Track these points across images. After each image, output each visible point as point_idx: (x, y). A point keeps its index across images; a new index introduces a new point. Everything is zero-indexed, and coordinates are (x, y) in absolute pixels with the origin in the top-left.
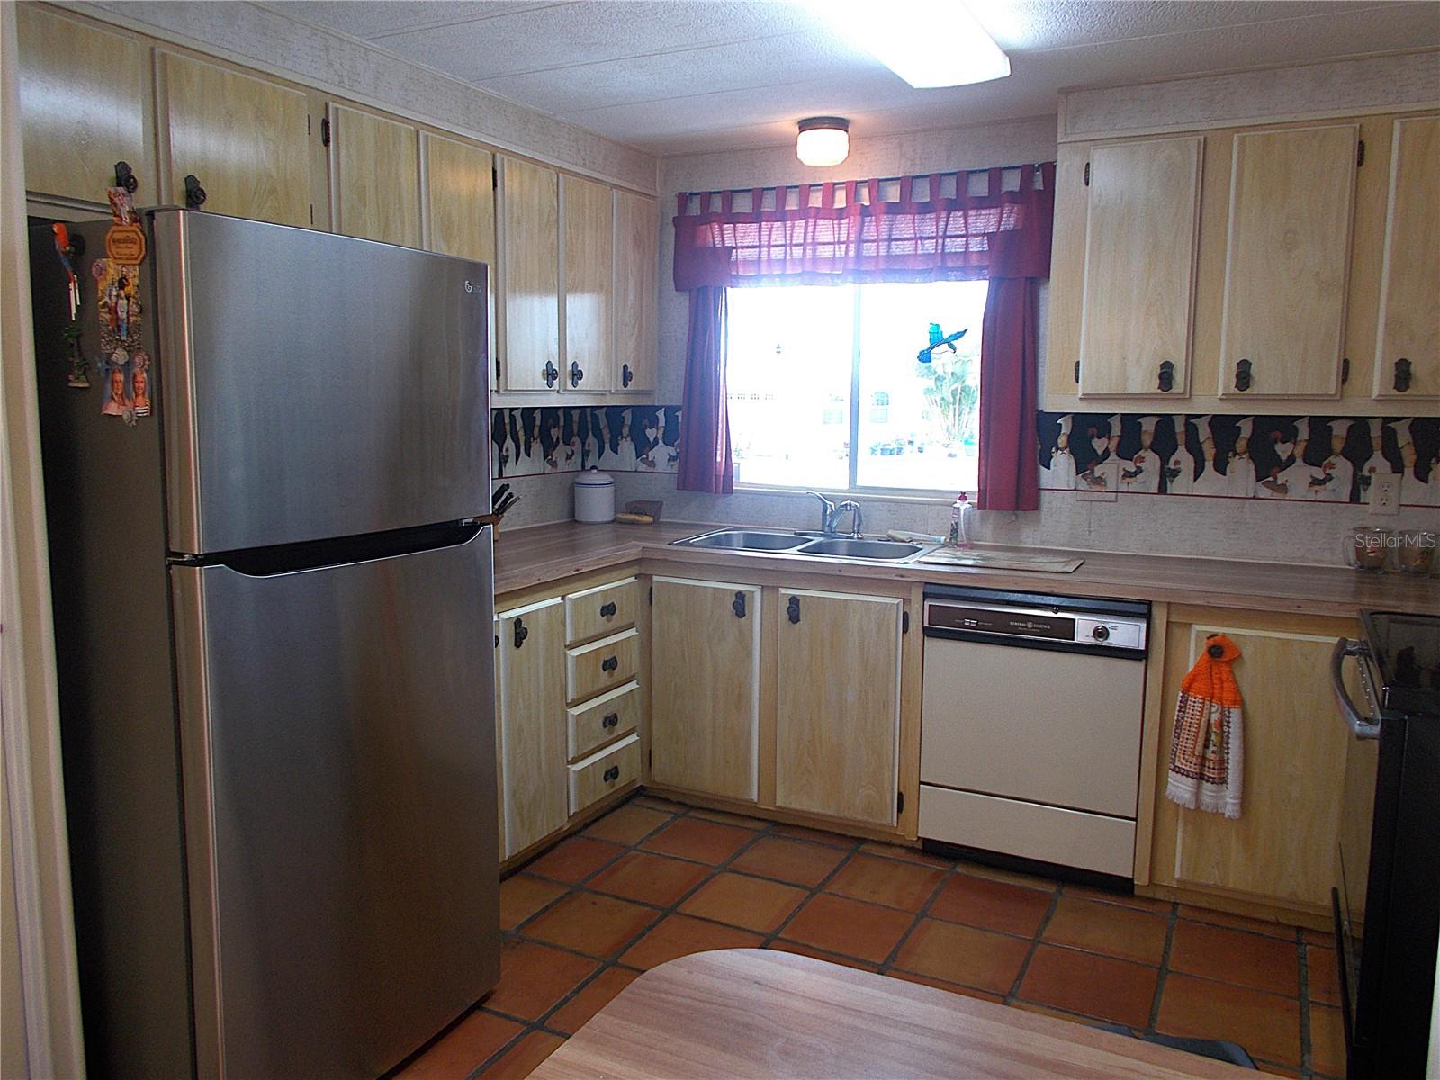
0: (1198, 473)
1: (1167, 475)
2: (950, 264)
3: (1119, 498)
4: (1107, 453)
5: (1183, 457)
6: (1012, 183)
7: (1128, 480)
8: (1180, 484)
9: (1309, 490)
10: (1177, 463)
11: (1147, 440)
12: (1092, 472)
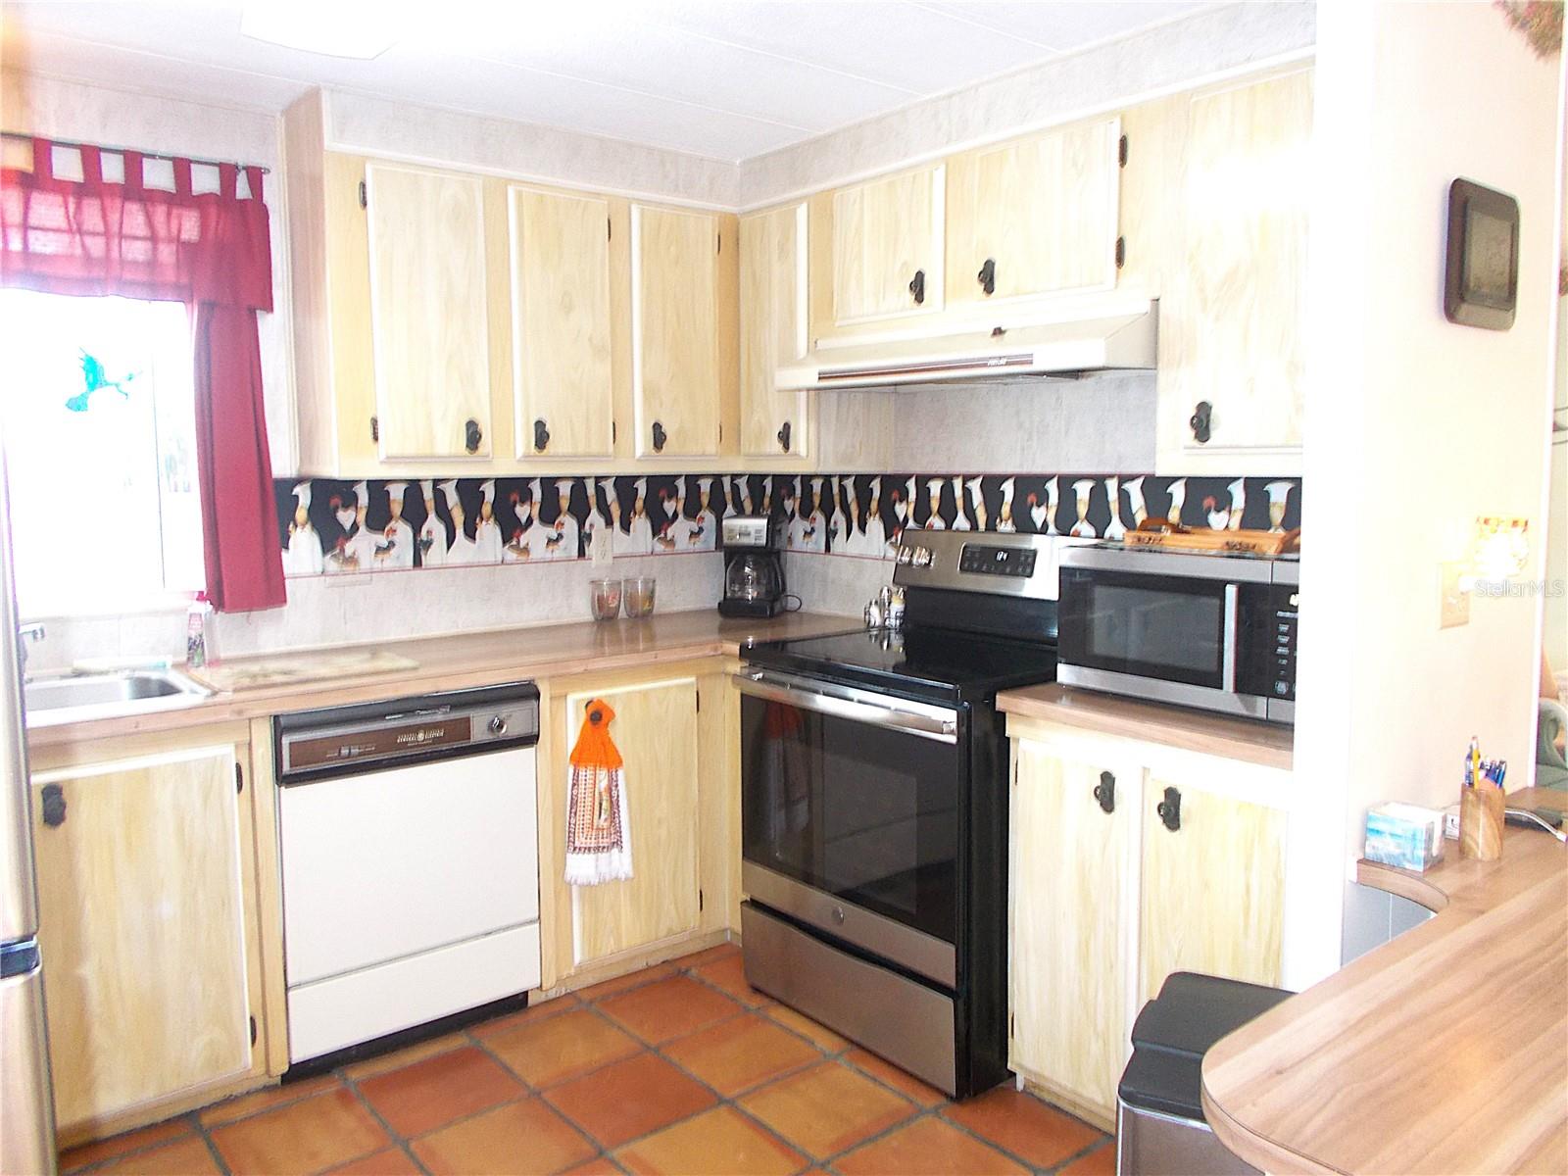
0: (450, 540)
1: (420, 547)
2: (128, 276)
3: (374, 579)
4: (355, 527)
5: (434, 526)
6: (205, 181)
7: (380, 556)
8: (435, 555)
9: (547, 551)
10: (429, 532)
11: (397, 509)
12: (343, 550)
